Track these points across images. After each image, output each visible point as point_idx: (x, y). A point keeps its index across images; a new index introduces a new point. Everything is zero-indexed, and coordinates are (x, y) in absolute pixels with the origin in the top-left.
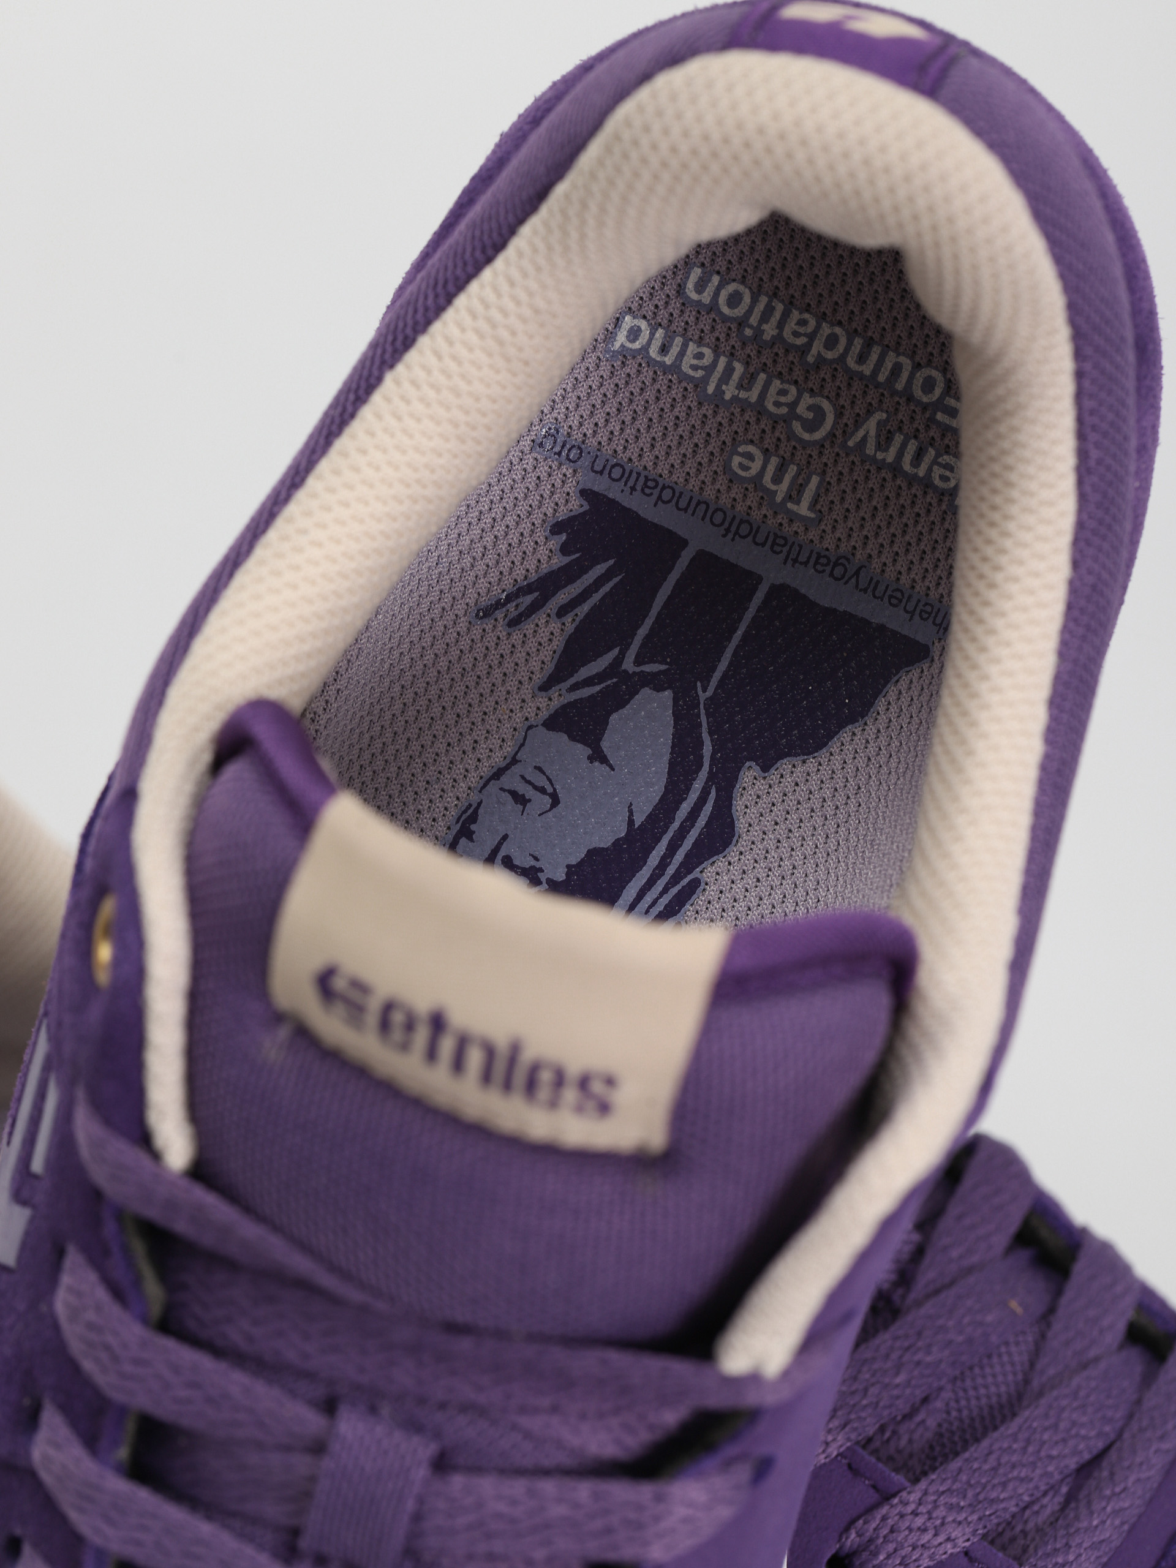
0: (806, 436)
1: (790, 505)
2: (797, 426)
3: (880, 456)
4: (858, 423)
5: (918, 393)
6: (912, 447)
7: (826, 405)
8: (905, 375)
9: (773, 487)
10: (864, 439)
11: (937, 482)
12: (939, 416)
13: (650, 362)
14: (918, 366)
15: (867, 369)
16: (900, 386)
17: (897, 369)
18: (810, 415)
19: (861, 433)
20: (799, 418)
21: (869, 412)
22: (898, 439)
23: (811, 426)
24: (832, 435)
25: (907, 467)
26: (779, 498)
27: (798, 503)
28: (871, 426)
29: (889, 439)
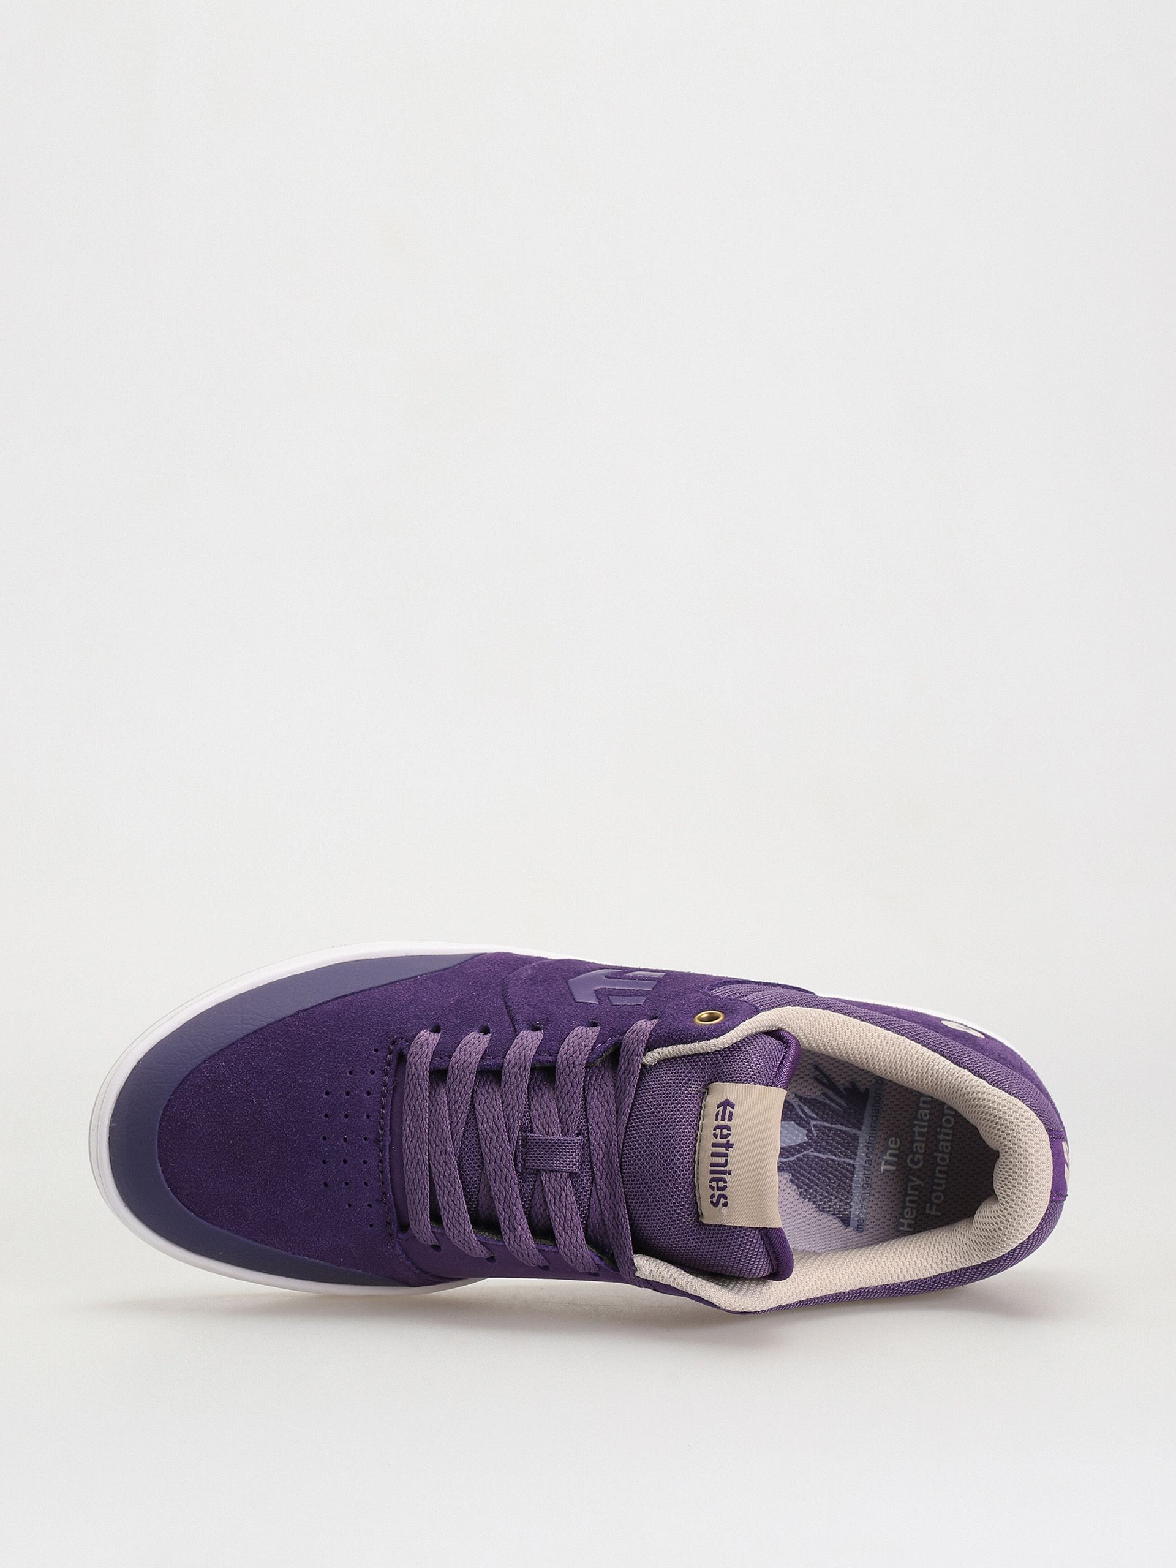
0: (908, 1161)
1: (883, 1162)
2: (911, 1156)
3: (909, 1188)
4: (917, 1177)
5: (935, 1194)
6: (915, 1198)
7: (921, 1164)
8: (939, 1189)
9: (888, 1154)
10: (913, 1181)
11: (906, 1211)
12: (928, 1205)
13: (919, 1099)
14: (943, 1192)
15: (937, 1174)
16: (934, 1187)
17: (940, 1185)
18: (916, 1160)
19: (915, 1179)
20: (914, 1156)
21: (923, 1180)
22: (916, 1193)
23: (912, 1161)
24: (911, 1169)
25: (908, 1199)
26: (884, 1158)
27: (885, 1165)
28: (918, 1182)
29: (916, 1190)
